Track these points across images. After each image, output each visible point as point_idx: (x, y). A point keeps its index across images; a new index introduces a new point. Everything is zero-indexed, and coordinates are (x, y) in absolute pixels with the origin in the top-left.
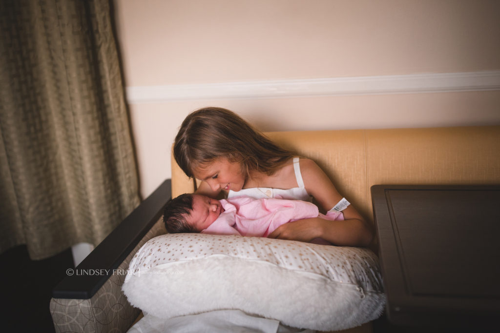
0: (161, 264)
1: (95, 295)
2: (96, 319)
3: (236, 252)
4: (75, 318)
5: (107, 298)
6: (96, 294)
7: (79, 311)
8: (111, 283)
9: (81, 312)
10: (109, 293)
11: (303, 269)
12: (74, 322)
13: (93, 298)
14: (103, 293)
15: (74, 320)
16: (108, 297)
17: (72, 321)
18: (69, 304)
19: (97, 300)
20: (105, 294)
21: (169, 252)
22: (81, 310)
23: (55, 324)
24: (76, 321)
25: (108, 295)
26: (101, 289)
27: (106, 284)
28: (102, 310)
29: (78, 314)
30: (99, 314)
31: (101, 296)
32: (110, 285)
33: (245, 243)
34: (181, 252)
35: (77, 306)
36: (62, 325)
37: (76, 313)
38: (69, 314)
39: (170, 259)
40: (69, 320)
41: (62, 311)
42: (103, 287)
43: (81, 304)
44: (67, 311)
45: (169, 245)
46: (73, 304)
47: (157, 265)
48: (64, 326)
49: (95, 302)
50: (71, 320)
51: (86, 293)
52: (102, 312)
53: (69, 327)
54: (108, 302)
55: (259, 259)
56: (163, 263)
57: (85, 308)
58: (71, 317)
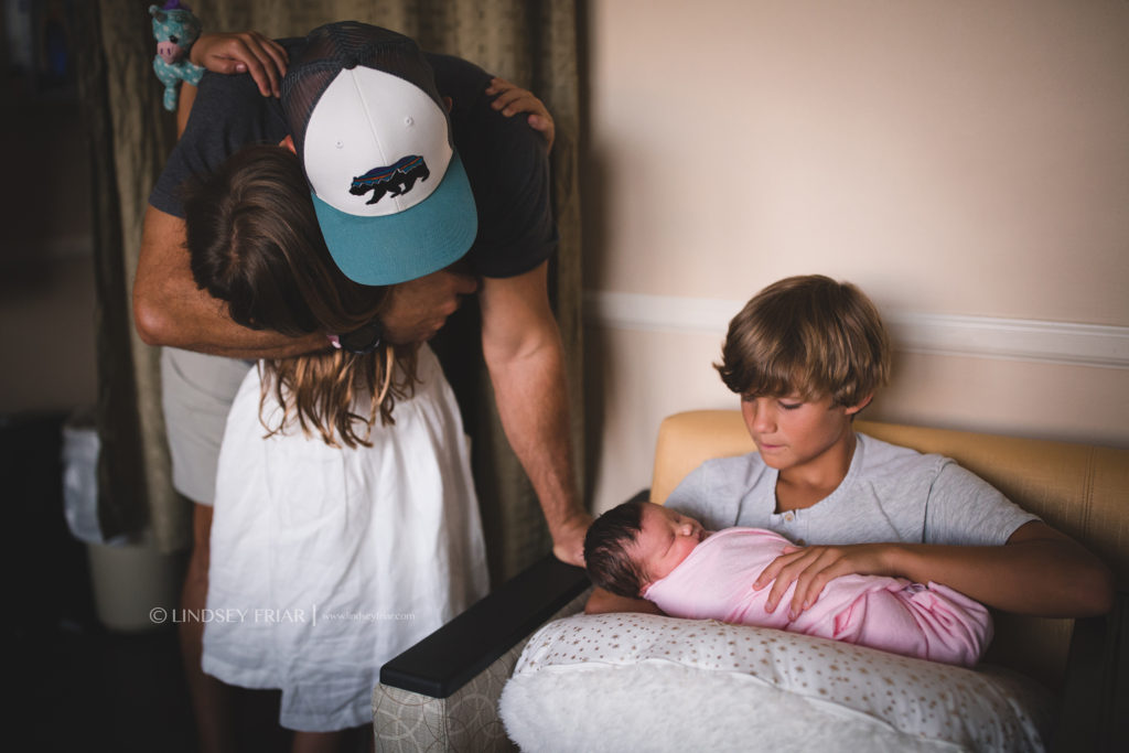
0: (556, 664)
1: (455, 694)
2: (450, 742)
3: (695, 656)
4: (413, 729)
5: (477, 705)
6: (458, 692)
7: (421, 719)
8: (490, 676)
9: (425, 722)
10: (482, 697)
11: (828, 697)
12: (410, 737)
13: (451, 698)
14: (470, 693)
15: (409, 733)
16: (480, 705)
17: (406, 735)
18: (406, 701)
19: (458, 704)
20: (474, 696)
21: (576, 643)
22: (425, 718)
23: (376, 734)
24: (413, 737)
25: (481, 701)
26: (469, 684)
27: (480, 676)
28: (464, 726)
29: (419, 723)
30: (457, 732)
31: (467, 698)
32: (487, 681)
33: (720, 639)
34: (595, 645)
35: (420, 708)
36: (388, 738)
37: (417, 720)
38: (402, 719)
39: (573, 658)
40: (402, 731)
41: (392, 713)
42: (474, 681)
43: (427, 706)
44: (400, 712)
45: (579, 629)
46: (414, 703)
47: (550, 664)
48: (390, 741)
49: (453, 708)
50: (404, 732)
51: (438, 686)
52: (462, 730)
53: (400, 745)
54: (478, 713)
55: (737, 669)
56: (560, 664)
57: (433, 714)
58: (405, 727)
